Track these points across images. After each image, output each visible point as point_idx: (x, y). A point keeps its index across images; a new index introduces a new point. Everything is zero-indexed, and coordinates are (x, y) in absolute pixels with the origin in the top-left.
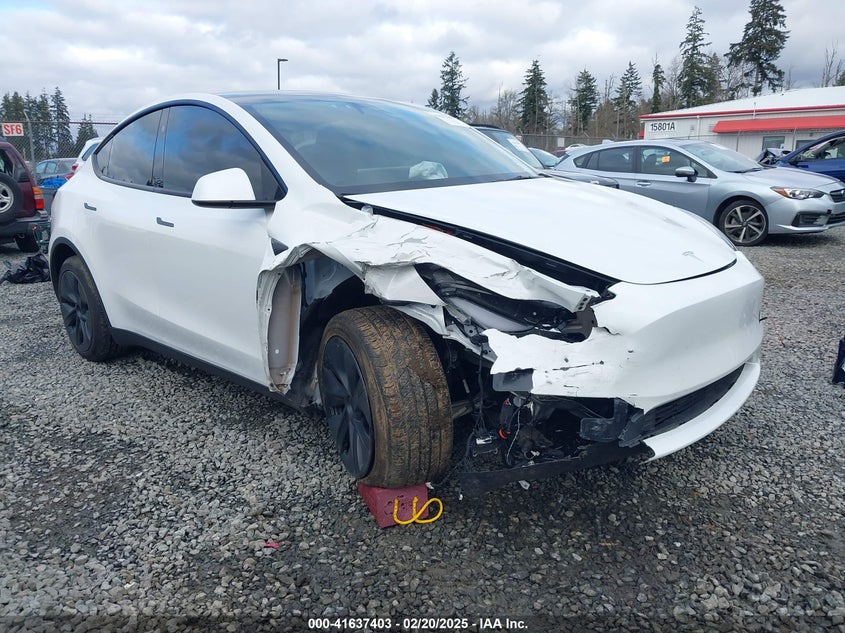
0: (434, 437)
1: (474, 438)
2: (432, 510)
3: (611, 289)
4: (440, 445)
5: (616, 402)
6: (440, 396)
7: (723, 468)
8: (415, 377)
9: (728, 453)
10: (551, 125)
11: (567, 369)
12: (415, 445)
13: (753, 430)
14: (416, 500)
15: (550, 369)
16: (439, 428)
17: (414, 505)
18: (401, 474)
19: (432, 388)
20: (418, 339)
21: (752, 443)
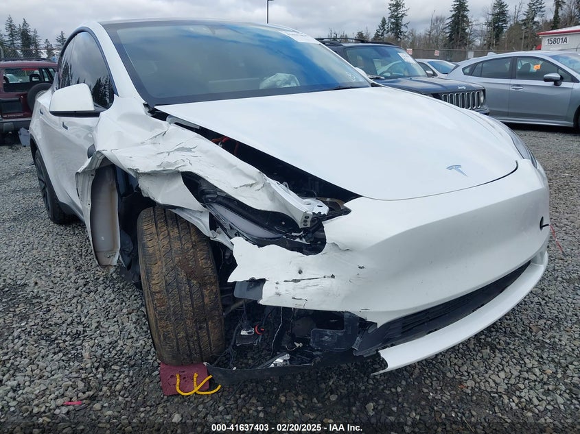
0: (200, 328)
1: (239, 330)
2: (212, 384)
3: (348, 205)
4: (208, 335)
5: (346, 316)
6: (206, 292)
7: (497, 360)
8: (182, 275)
9: (509, 344)
10: (470, 42)
11: (299, 281)
12: (182, 334)
13: (542, 322)
14: (196, 375)
15: (281, 280)
16: (205, 321)
17: (195, 379)
18: (173, 357)
19: (198, 285)
20: (193, 238)
21: (535, 336)
